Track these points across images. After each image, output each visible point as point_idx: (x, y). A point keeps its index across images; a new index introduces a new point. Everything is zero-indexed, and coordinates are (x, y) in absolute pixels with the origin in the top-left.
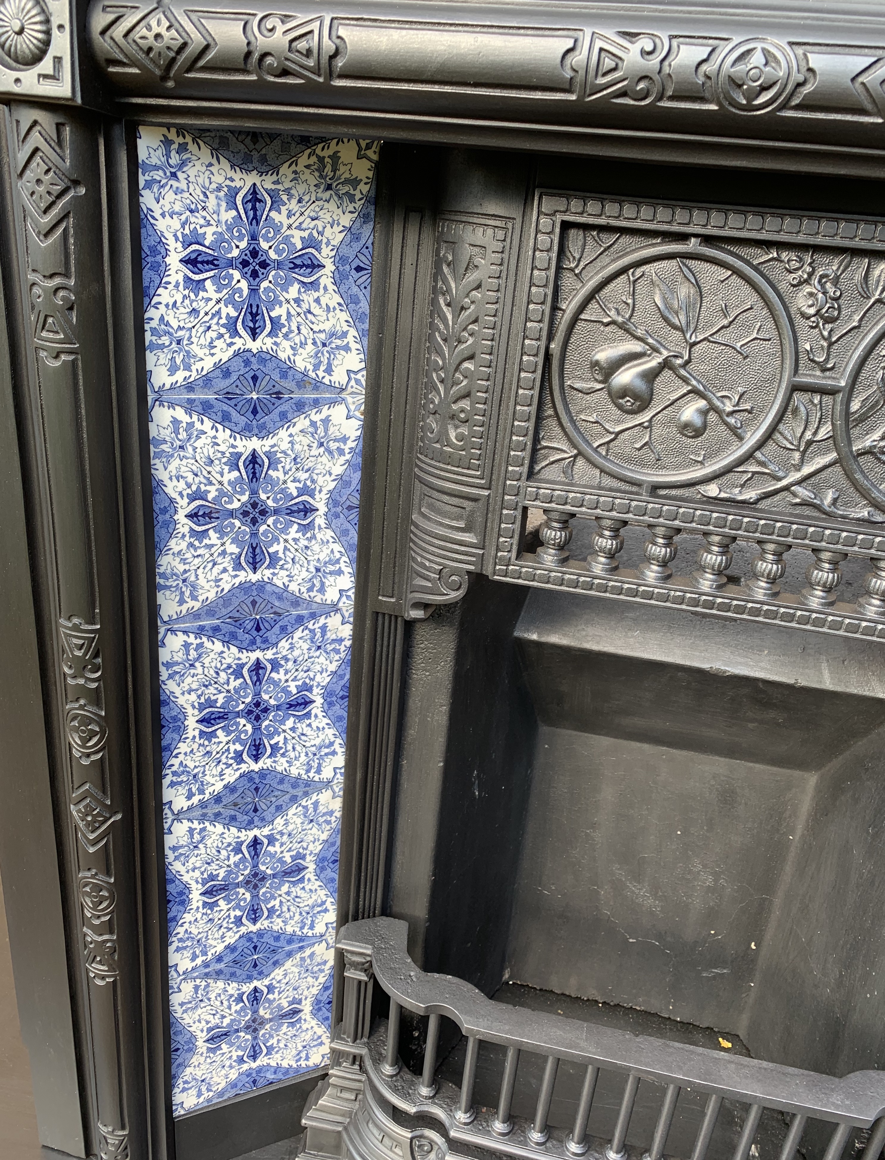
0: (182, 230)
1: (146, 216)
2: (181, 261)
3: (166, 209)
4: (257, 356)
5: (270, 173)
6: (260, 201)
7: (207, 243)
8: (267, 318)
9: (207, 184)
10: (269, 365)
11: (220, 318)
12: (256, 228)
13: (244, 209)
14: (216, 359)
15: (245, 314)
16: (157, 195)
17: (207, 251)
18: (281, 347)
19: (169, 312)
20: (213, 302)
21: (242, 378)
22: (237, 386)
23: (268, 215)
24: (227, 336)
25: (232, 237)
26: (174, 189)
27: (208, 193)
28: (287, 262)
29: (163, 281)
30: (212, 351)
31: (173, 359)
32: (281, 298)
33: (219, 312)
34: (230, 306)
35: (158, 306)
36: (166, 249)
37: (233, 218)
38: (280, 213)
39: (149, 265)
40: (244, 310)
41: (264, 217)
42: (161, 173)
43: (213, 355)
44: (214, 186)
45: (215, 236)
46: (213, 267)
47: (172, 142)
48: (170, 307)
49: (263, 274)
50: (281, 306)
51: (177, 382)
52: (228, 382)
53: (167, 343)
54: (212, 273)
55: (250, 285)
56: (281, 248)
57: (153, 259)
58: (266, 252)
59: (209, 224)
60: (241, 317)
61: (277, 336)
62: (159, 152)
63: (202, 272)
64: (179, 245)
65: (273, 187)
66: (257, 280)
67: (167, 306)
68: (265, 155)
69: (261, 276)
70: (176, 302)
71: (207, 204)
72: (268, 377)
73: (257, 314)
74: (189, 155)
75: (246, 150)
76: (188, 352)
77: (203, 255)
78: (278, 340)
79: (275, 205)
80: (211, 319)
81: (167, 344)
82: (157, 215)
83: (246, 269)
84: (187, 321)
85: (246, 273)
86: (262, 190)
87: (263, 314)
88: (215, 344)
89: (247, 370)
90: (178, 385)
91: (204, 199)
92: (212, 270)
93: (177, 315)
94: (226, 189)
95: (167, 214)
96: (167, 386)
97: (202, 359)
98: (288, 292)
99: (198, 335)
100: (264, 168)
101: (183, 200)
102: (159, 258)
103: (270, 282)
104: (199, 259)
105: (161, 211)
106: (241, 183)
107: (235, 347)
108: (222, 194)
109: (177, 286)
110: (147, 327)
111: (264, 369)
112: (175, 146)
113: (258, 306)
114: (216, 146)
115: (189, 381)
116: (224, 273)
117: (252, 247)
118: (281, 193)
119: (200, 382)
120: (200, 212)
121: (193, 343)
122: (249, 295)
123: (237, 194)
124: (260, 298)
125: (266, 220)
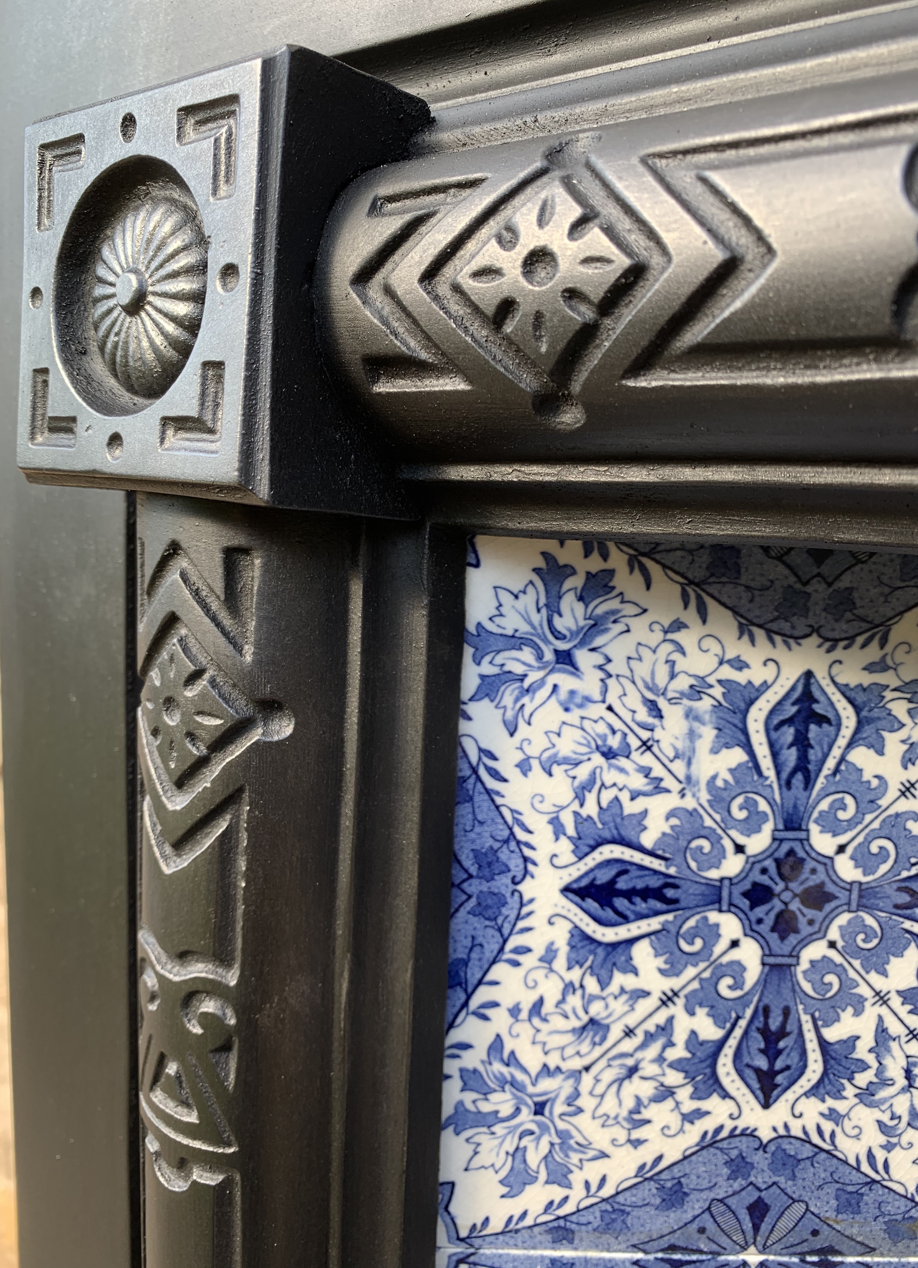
0: (575, 806)
1: (475, 771)
2: (567, 890)
3: (533, 750)
4: (772, 1148)
5: (860, 640)
6: (822, 720)
7: (648, 840)
8: (812, 1045)
9: (662, 678)
10: (807, 1173)
11: (670, 1044)
12: (802, 794)
13: (771, 745)
14: (646, 1155)
15: (746, 1033)
16: (510, 714)
17: (647, 861)
18: (848, 1125)
19: (519, 1028)
20: (651, 1002)
21: (718, 1209)
22: (702, 1230)
23: (842, 759)
24: (684, 1094)
25: (728, 822)
26: (563, 694)
27: (662, 703)
28: (890, 890)
29: (510, 946)
30: (636, 1134)
31: (519, 1153)
32: (863, 990)
33: (666, 1029)
34: (701, 1012)
35: (489, 1012)
36: (526, 859)
37: (731, 771)
38: (881, 753)
39: (473, 902)
40: (743, 1023)
41: (831, 763)
42: (527, 654)
43: (637, 1143)
44: (682, 683)
45: (674, 821)
46: (659, 905)
47: (569, 571)
48: (524, 1015)
49: (811, 922)
50: (858, 1013)
51: (524, 1214)
52: (675, 1218)
53: (506, 1110)
54: (655, 923)
55: (767, 952)
56: (874, 849)
57: (485, 887)
58: (828, 862)
59: (658, 788)
60: (733, 1042)
61: (838, 1095)
62: (528, 601)
63: (625, 919)
64: (565, 847)
65: (867, 679)
66: (793, 939)
67: (515, 1011)
68: (850, 590)
69: (805, 929)
70: (540, 1002)
71: (658, 734)
72: (799, 1208)
73: (782, 1033)
74: (614, 604)
75: (792, 579)
76: (564, 1136)
77: (634, 872)
78: (841, 1106)
79: (868, 730)
80: (643, 1046)
81: (502, 1115)
82: (506, 767)
83: (760, 911)
84: (569, 1051)
85: (760, 921)
86: (831, 690)
87: (801, 1034)
88: (646, 1114)
89: (736, 1186)
90: (529, 1221)
91: (651, 720)
92: (657, 913)
93: (540, 1037)
94: (718, 692)
95: (535, 764)
96: (496, 1225)
97: (604, 1155)
98: (885, 974)
99: (599, 1090)
100: (842, 628)
101: (587, 724)
102: (502, 883)
103: (832, 945)
104: (622, 884)
105: (520, 756)
106: (769, 673)
107: (708, 1124)
108: (705, 705)
109: (549, 957)
110: (451, 1067)
111: (789, 1186)
112: (576, 582)
113: (786, 1012)
114: (698, 574)
115: (561, 1212)
116: (691, 923)
117: (785, 847)
118: (888, 695)
119: (594, 1217)
120: (635, 755)
121: (580, 1110)
122: (764, 982)
123: (751, 702)
124: (795, 988)
125: (836, 771)
